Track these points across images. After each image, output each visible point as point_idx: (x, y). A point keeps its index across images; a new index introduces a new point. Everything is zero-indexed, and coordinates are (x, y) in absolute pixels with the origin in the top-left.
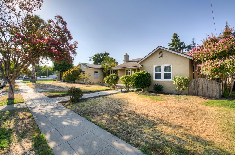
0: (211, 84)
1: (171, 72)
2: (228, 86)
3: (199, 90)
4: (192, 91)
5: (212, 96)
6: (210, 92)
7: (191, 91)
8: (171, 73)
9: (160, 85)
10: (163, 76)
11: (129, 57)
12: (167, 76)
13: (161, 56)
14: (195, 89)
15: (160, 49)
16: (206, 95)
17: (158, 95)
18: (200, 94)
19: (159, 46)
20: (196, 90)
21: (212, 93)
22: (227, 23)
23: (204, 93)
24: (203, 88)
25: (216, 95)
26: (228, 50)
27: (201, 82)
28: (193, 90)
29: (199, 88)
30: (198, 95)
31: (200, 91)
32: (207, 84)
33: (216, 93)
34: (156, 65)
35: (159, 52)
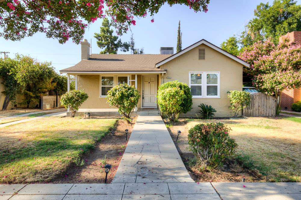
0: (268, 100)
1: (217, 84)
3: (255, 109)
4: (247, 111)
5: (269, 115)
6: (267, 110)
7: (245, 112)
8: (217, 86)
14: (250, 109)
15: (203, 44)
16: (262, 114)
18: (256, 114)
19: (203, 40)
20: (252, 109)
21: (269, 112)
23: (261, 112)
24: (259, 106)
25: (272, 114)
27: (257, 98)
28: (248, 109)
29: (255, 106)
30: (254, 115)
31: (256, 110)
32: (263, 101)
33: (273, 112)
34: (193, 72)
35: (199, 49)
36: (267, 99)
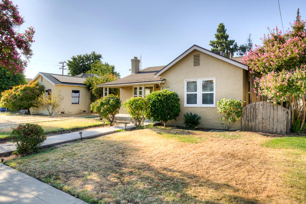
0: (276, 112)
1: (213, 91)
2: (299, 115)
3: (257, 122)
4: (247, 123)
5: (277, 131)
6: (273, 124)
7: (245, 124)
8: (213, 94)
9: (195, 114)
10: (200, 99)
11: (140, 63)
12: (208, 99)
13: (197, 63)
14: (251, 121)
15: (195, 50)
16: (268, 130)
17: (191, 133)
18: (259, 129)
19: (194, 45)
20: (253, 122)
21: (277, 126)
22: (298, 13)
23: (265, 126)
24: (263, 119)
25: (282, 130)
26: (300, 56)
27: (260, 108)
28: (248, 122)
29: (258, 118)
30: (256, 129)
31: (259, 123)
32: (268, 112)
33: (282, 126)
34: (189, 80)
35: (194, 55)
36: (274, 109)
